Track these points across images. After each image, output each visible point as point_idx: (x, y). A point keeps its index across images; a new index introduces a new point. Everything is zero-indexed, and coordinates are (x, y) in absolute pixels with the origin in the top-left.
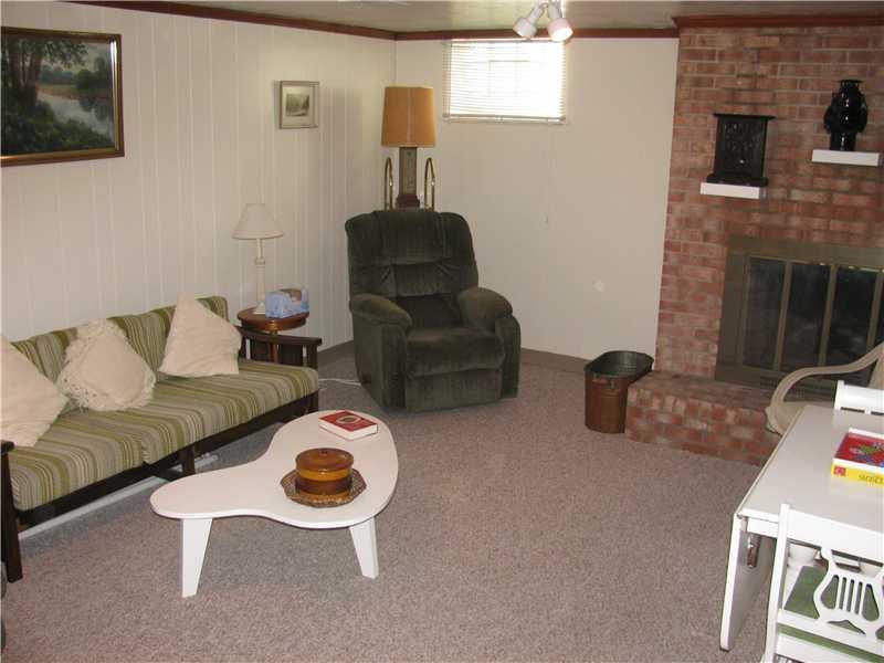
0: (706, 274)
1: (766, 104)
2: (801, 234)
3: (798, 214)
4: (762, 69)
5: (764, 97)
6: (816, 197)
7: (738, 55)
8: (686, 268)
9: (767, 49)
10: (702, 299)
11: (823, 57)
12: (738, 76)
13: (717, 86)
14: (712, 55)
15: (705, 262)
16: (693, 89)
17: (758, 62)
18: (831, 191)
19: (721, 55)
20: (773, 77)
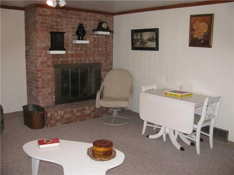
0: (49, 77)
1: (60, 29)
2: (71, 62)
3: (70, 57)
4: (59, 20)
5: (60, 27)
6: (74, 52)
7: (52, 16)
8: (43, 76)
9: (59, 15)
10: (49, 84)
11: (72, 18)
12: (53, 22)
13: (48, 24)
14: (46, 15)
15: (49, 73)
16: (41, 25)
17: (57, 18)
18: (76, 50)
19: (48, 16)
20: (61, 22)
